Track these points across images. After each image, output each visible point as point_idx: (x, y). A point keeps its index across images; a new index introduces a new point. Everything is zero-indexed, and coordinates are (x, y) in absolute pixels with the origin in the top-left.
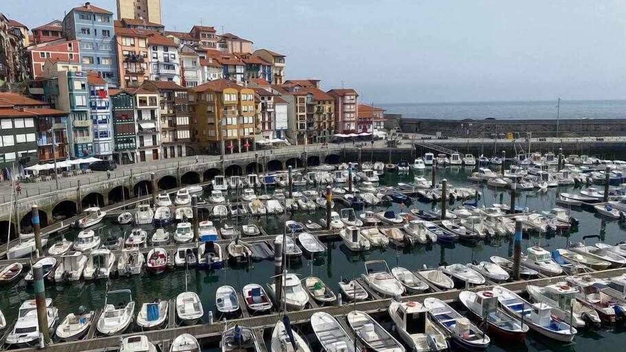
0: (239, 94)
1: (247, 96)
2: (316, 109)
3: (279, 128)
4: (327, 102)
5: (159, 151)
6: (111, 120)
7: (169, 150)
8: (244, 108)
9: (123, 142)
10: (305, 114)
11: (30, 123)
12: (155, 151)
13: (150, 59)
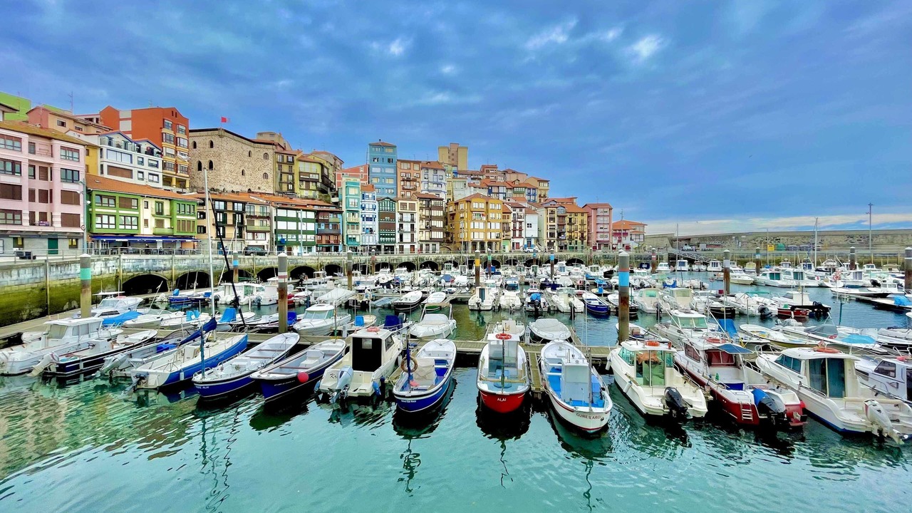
0: (487, 203)
1: (495, 206)
2: (567, 220)
3: (530, 236)
4: (579, 215)
5: (416, 247)
6: (377, 219)
7: (424, 247)
8: (491, 215)
9: (383, 237)
10: (556, 224)
11: (311, 215)
12: (413, 247)
13: (422, 179)
